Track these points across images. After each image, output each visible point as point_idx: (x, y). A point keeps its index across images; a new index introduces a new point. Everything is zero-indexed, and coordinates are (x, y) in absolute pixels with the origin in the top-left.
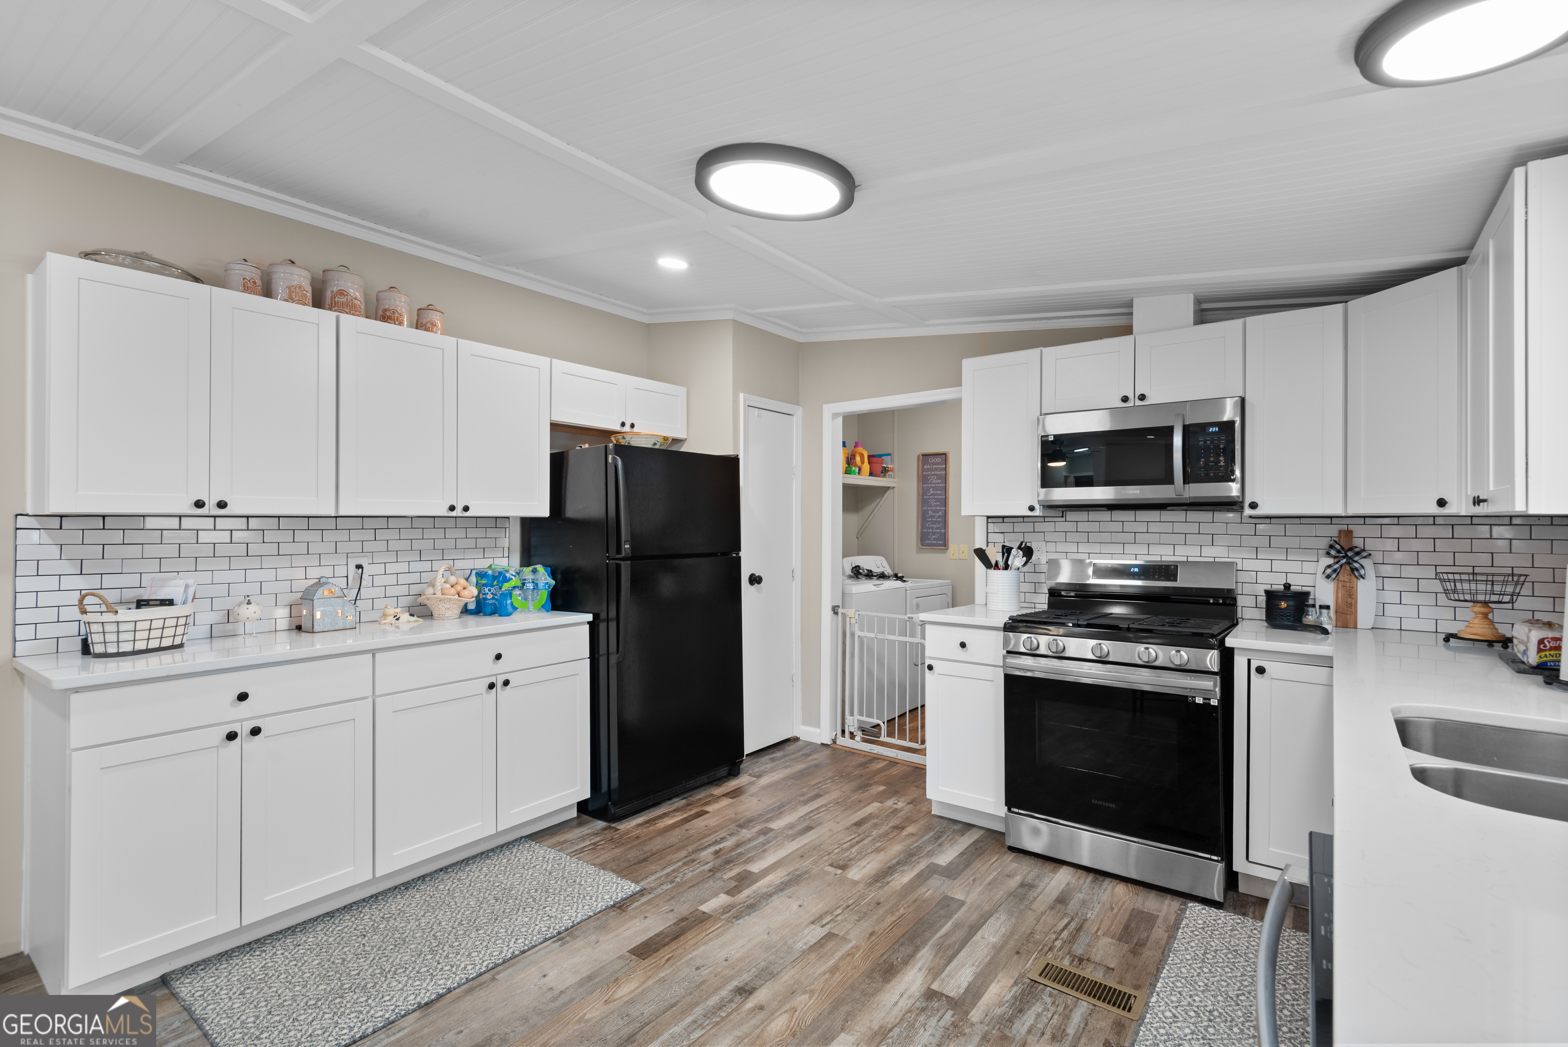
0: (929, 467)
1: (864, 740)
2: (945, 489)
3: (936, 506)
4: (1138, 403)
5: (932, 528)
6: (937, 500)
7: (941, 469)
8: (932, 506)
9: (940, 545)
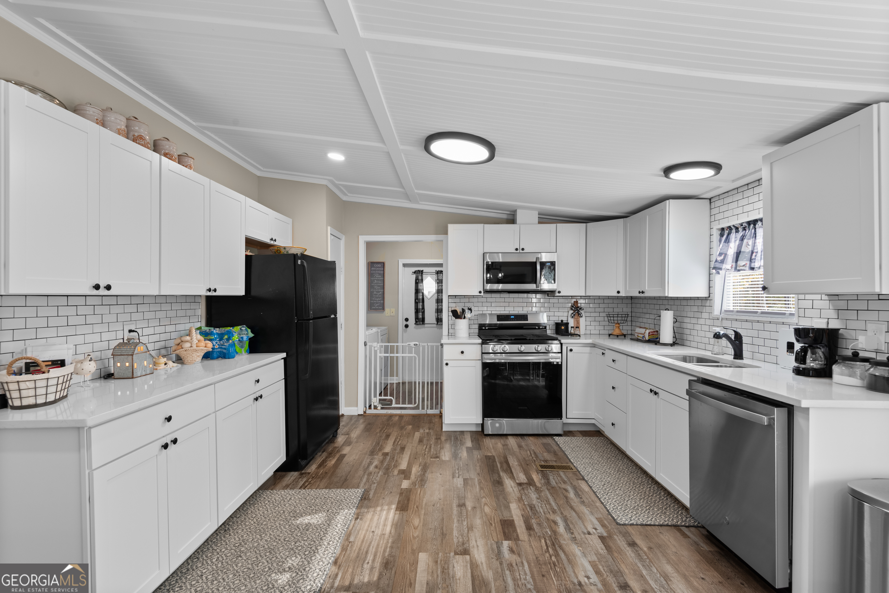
0: (374, 269)
1: (382, 408)
2: (384, 281)
3: (378, 289)
4: (521, 251)
5: (376, 300)
6: (378, 286)
7: (381, 270)
8: (376, 289)
9: (380, 309)
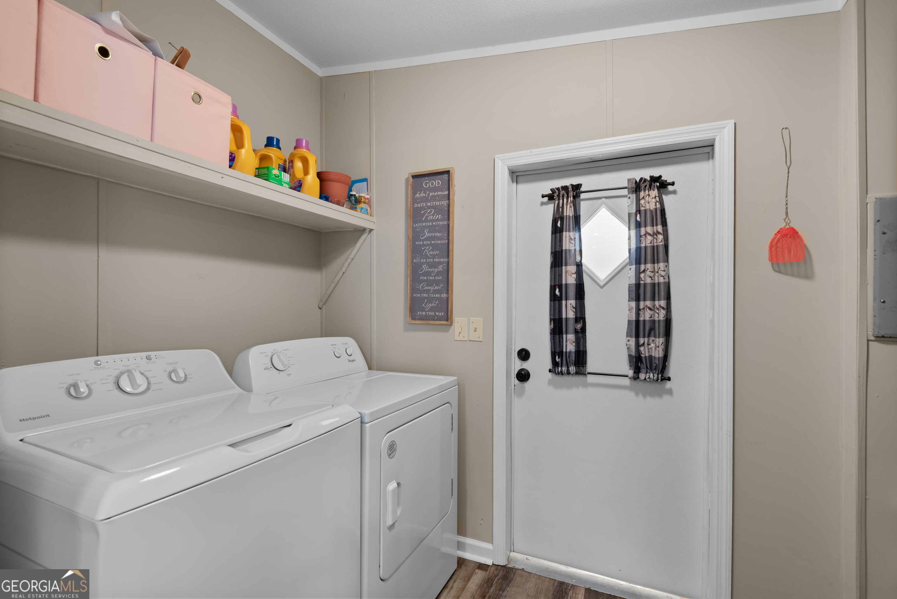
0: (423, 195)
2: (448, 229)
3: (434, 256)
5: (428, 291)
6: (435, 247)
7: (441, 198)
8: (427, 257)
9: (440, 319)
